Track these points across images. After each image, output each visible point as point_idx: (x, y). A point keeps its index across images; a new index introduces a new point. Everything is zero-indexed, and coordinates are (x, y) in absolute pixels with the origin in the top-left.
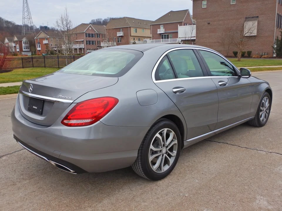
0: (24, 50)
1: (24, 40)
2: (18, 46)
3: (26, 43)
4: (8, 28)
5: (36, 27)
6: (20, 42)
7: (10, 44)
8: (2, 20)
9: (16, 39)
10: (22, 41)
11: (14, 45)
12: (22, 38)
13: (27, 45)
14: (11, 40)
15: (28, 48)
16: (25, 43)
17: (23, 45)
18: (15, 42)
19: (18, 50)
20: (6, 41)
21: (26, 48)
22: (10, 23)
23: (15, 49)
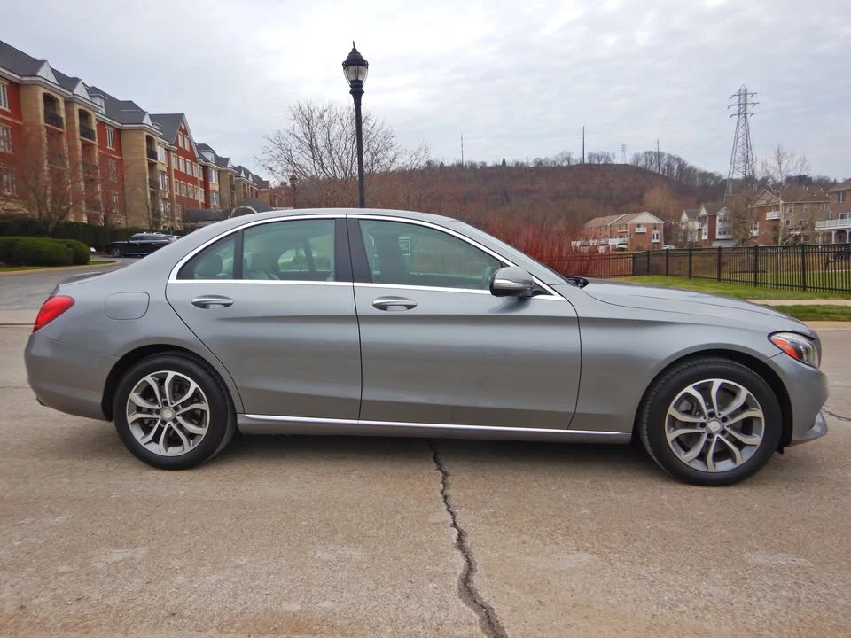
0: (718, 237)
1: (721, 214)
2: (705, 229)
3: (725, 220)
4: (705, 187)
5: (774, 182)
6: (711, 220)
7: (690, 224)
8: (695, 171)
9: (703, 212)
10: (715, 216)
11: (697, 225)
12: (719, 210)
13: (726, 225)
14: (692, 217)
15: (730, 233)
16: (723, 221)
17: (718, 225)
18: (701, 220)
19: (705, 237)
20: (685, 217)
21: (725, 233)
22: (711, 175)
23: (700, 236)
